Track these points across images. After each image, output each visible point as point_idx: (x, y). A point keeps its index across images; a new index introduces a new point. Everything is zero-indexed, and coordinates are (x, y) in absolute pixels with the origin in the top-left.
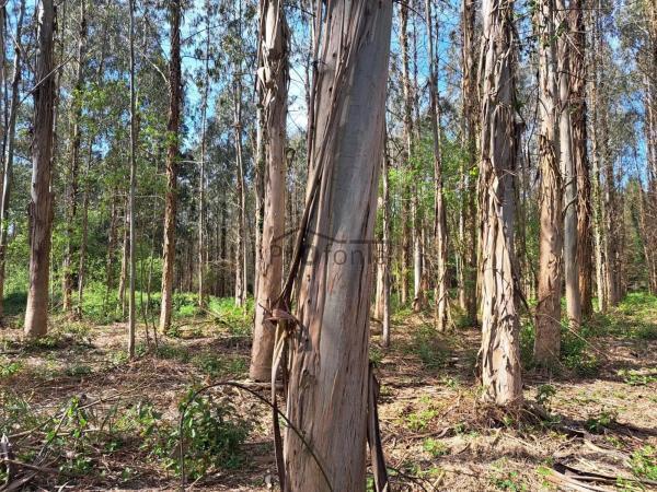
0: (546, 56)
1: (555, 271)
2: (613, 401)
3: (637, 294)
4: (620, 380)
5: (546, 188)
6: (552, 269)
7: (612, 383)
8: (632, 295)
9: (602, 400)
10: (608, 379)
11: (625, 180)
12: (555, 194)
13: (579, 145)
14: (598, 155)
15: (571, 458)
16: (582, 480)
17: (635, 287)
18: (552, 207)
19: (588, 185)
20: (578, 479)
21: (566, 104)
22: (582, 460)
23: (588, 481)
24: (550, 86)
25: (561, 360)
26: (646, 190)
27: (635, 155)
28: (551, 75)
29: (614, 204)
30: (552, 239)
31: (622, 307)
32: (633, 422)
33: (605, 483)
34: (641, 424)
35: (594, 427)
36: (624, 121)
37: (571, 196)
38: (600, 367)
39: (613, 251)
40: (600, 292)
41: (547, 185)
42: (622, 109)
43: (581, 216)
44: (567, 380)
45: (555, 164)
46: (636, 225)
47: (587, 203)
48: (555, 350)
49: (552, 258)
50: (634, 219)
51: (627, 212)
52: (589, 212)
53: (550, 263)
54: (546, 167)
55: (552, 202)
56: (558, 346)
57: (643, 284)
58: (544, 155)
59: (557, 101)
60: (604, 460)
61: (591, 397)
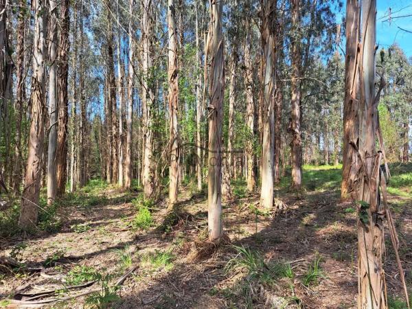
0: (39, 26)
1: (38, 167)
2: (65, 244)
3: (95, 181)
4: (72, 231)
5: (35, 113)
6: (36, 166)
7: (67, 234)
8: (93, 181)
9: (59, 245)
10: (65, 232)
11: (92, 116)
12: (40, 117)
13: (63, 89)
14: (75, 98)
15: (29, 288)
16: (33, 300)
17: (95, 176)
18: (38, 125)
19: (66, 115)
20: (30, 300)
21: (54, 62)
22: (36, 287)
23: (37, 299)
24: (41, 46)
25: (37, 225)
26: (103, 123)
27: (99, 102)
28: (42, 39)
29: (85, 128)
30: (37, 147)
31: (84, 189)
32: (74, 255)
33: (47, 296)
34: (78, 254)
35: (49, 264)
36: (94, 82)
37: (54, 120)
38: (62, 225)
39: (82, 156)
40: (72, 180)
41: (35, 110)
42: (93, 75)
43: (61, 133)
44: (40, 237)
45: (43, 98)
46: (97, 142)
47: (66, 126)
48: (34, 219)
49: (36, 159)
50: (96, 139)
51: (93, 134)
52: (66, 132)
53: (35, 162)
54: (35, 99)
55: (38, 122)
56: (36, 216)
57: (99, 174)
58: (35, 90)
59: (46, 58)
60: (50, 283)
61: (52, 245)
